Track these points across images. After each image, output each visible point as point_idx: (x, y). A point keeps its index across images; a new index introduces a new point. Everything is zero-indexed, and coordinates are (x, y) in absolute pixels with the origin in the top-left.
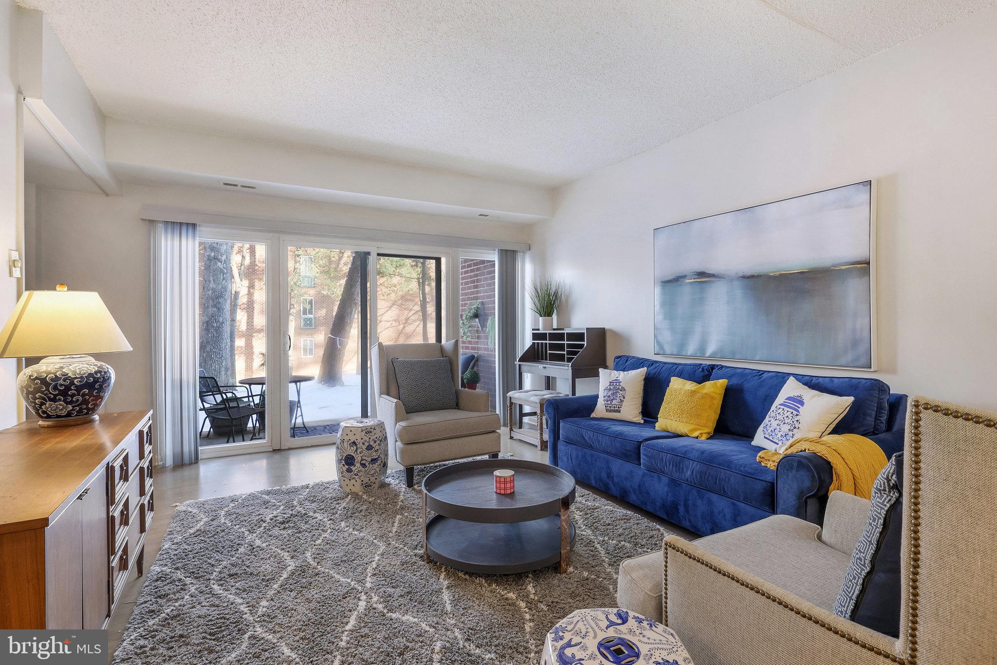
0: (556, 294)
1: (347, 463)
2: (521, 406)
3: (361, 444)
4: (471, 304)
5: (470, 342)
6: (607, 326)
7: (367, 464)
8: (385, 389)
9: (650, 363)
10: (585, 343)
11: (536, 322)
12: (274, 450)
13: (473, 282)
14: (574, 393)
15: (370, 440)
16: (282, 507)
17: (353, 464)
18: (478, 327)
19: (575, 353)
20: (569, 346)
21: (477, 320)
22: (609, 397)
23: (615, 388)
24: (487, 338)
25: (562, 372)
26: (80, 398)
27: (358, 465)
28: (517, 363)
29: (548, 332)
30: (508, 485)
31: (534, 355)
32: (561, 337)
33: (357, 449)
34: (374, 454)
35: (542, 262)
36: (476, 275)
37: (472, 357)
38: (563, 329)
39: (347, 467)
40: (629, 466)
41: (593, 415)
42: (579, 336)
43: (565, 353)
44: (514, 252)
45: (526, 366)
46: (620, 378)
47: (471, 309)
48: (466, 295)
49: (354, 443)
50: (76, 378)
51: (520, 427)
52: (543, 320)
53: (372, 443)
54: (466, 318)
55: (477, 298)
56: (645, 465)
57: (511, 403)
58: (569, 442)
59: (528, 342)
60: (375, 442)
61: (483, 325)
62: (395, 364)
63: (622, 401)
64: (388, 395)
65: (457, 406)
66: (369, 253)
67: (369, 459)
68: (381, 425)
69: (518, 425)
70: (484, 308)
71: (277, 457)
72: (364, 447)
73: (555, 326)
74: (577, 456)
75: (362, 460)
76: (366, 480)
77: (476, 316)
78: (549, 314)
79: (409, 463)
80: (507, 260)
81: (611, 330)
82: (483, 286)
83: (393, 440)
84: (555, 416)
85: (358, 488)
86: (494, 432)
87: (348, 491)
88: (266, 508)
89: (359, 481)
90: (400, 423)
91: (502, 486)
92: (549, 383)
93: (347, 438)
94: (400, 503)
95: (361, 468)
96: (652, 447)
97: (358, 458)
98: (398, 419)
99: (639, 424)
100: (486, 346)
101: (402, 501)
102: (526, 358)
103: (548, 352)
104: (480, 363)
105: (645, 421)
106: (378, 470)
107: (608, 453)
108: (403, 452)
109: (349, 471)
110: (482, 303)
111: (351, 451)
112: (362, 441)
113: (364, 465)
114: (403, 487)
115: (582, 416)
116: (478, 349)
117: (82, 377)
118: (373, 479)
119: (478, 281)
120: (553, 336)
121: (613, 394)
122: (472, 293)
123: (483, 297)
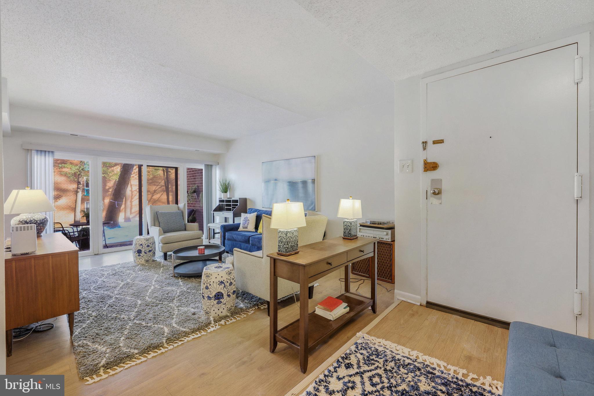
0: (229, 184)
1: (138, 253)
2: (214, 230)
3: (144, 245)
4: (192, 186)
5: (192, 204)
6: (247, 197)
7: (147, 252)
8: (153, 224)
9: (259, 211)
10: (238, 204)
11: (221, 195)
12: (95, 254)
13: (194, 176)
14: (234, 222)
15: (148, 243)
16: (110, 271)
17: (141, 253)
18: (196, 197)
19: (235, 208)
20: (233, 205)
21: (195, 194)
22: (244, 223)
23: (246, 220)
24: (200, 201)
25: (229, 215)
26: (39, 227)
27: (143, 253)
28: (212, 212)
29: (225, 199)
30: (203, 251)
31: (219, 209)
32: (229, 201)
33: (143, 247)
34: (150, 248)
35: (223, 169)
36: (195, 173)
37: (193, 210)
38: (231, 198)
39: (138, 254)
40: (246, 245)
41: (239, 230)
42: (236, 201)
43: (231, 208)
44: (211, 166)
45: (216, 213)
46: (248, 217)
47: (192, 189)
48: (190, 182)
49: (141, 244)
50: (38, 220)
51: (214, 238)
52: (223, 195)
53: (149, 244)
54: (190, 193)
55: (195, 184)
56: (251, 244)
57: (209, 229)
58: (229, 240)
59: (218, 203)
60: (150, 244)
61: (198, 196)
62: (158, 214)
63: (248, 224)
64: (155, 226)
65: (185, 230)
66: (142, 165)
67: (148, 251)
68: (153, 238)
69: (213, 238)
70: (199, 188)
71: (97, 257)
72: (146, 246)
73: (228, 197)
74: (231, 244)
75: (145, 251)
76: (147, 259)
77: (194, 192)
78: (226, 192)
79: (165, 251)
80: (208, 169)
81: (249, 199)
82: (198, 178)
83: (158, 243)
84: (224, 231)
85: (143, 262)
86: (200, 238)
87: (139, 263)
88: (103, 271)
89: (144, 260)
90: (161, 236)
91: (201, 251)
92: (226, 219)
93: (138, 243)
94: (162, 265)
95: (145, 254)
96: (253, 238)
97: (143, 250)
98: (160, 235)
99: (254, 232)
100: (199, 205)
101: (163, 264)
102: (216, 210)
103: (225, 207)
104: (197, 213)
105: (256, 231)
106: (152, 254)
107: (241, 242)
108: (162, 247)
109: (139, 255)
110: (198, 186)
111: (140, 248)
112: (145, 244)
113: (146, 253)
114: (162, 261)
115: (235, 231)
116: (196, 206)
117: (40, 220)
118: (149, 258)
119: (196, 176)
120: (227, 201)
121: (245, 222)
122: (193, 181)
123: (198, 183)
